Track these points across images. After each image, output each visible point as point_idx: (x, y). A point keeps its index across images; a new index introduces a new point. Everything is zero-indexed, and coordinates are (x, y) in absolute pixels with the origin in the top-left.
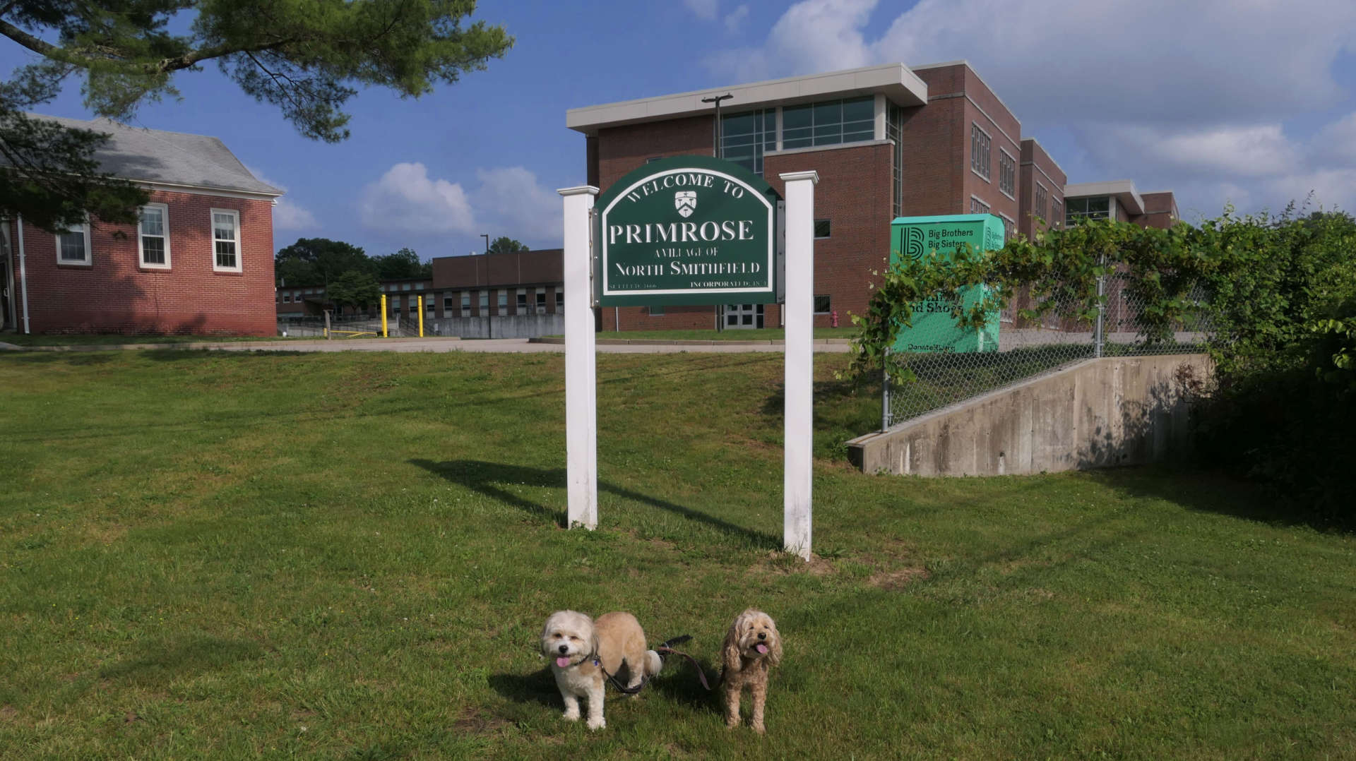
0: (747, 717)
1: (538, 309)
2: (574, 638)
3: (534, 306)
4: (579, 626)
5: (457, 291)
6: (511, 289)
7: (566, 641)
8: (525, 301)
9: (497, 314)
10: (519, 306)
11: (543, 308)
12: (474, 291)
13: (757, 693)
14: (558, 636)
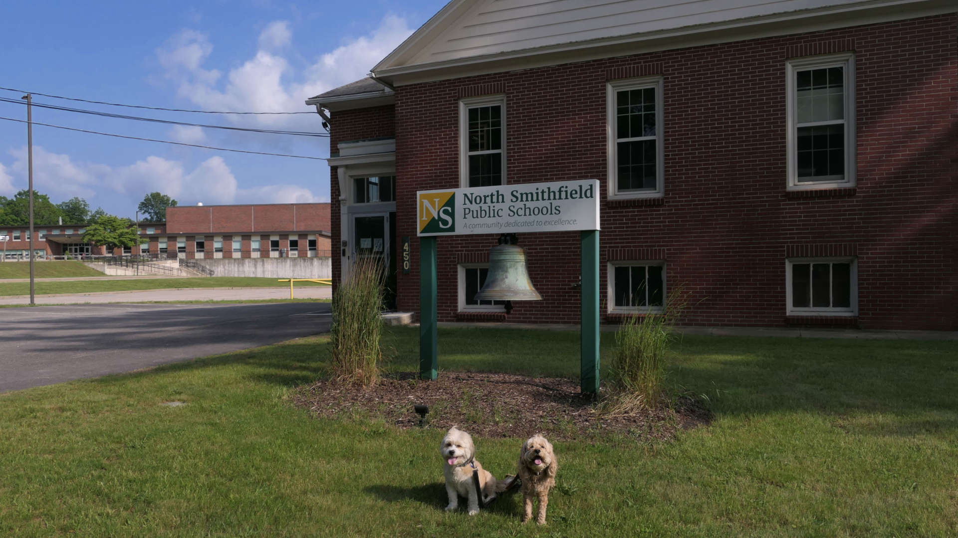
0: (536, 518)
1: (290, 253)
2: (459, 446)
3: (287, 251)
4: (461, 438)
5: (210, 237)
6: (264, 236)
7: (453, 448)
8: (278, 246)
9: (249, 257)
10: (272, 250)
11: (296, 252)
12: (228, 237)
13: (542, 499)
14: (449, 445)
